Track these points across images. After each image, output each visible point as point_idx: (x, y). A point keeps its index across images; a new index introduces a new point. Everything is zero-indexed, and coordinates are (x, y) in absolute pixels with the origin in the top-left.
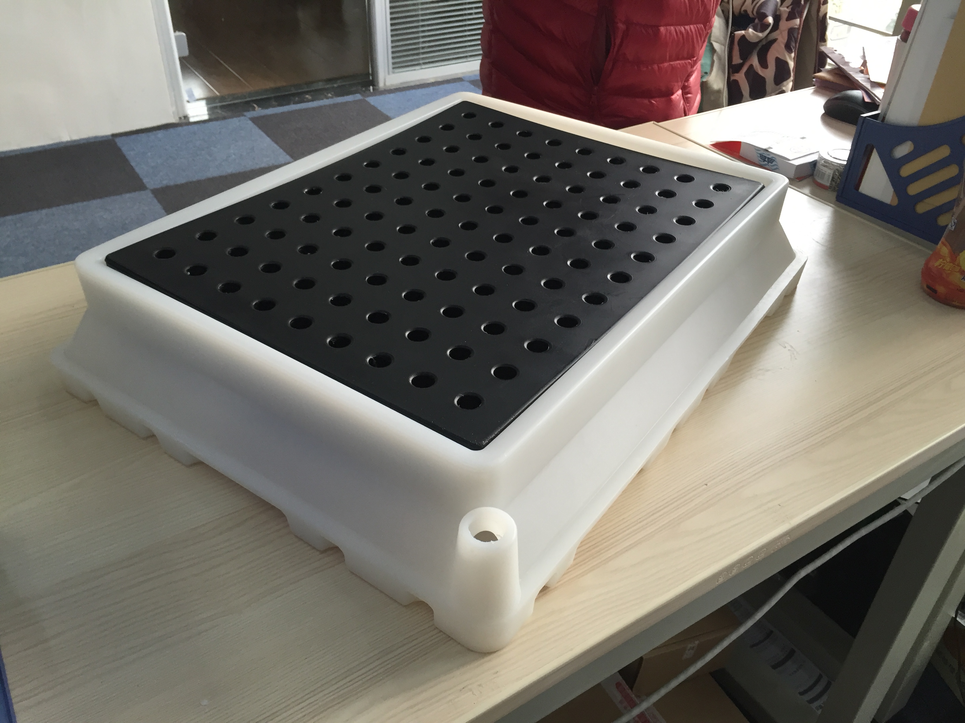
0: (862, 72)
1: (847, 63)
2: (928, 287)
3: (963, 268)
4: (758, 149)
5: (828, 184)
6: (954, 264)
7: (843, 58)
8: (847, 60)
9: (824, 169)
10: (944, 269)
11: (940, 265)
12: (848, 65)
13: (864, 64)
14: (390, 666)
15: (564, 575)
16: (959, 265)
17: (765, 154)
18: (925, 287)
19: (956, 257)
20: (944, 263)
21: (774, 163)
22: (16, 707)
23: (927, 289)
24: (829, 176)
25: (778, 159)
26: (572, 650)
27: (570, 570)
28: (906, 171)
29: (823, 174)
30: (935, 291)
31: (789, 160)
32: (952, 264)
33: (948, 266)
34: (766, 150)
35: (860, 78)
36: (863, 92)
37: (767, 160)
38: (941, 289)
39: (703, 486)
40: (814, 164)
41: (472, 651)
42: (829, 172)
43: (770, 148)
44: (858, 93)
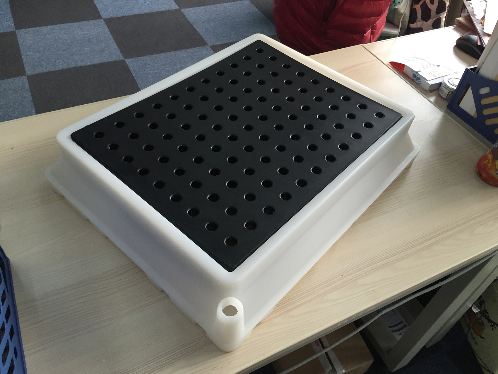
0: (481, 23)
1: (474, 16)
2: (478, 172)
3: (496, 168)
4: (413, 71)
5: (445, 97)
6: (493, 164)
7: (474, 11)
8: (475, 13)
9: (444, 89)
10: (488, 166)
11: (486, 163)
12: (475, 17)
13: (483, 18)
14: (184, 353)
15: (268, 316)
16: (495, 166)
17: (416, 74)
18: (477, 171)
19: (495, 162)
20: (488, 163)
21: (419, 80)
22: (25, 353)
23: (477, 172)
24: (446, 93)
25: (422, 78)
26: (264, 355)
27: (271, 314)
28: (484, 102)
29: (443, 92)
30: (481, 175)
31: (427, 81)
32: (491, 164)
33: (490, 165)
34: (417, 72)
35: (478, 27)
36: (478, 37)
37: (416, 78)
38: (484, 175)
39: (340, 276)
40: (440, 84)
41: (220, 350)
42: (446, 91)
43: (419, 71)
44: (475, 37)
